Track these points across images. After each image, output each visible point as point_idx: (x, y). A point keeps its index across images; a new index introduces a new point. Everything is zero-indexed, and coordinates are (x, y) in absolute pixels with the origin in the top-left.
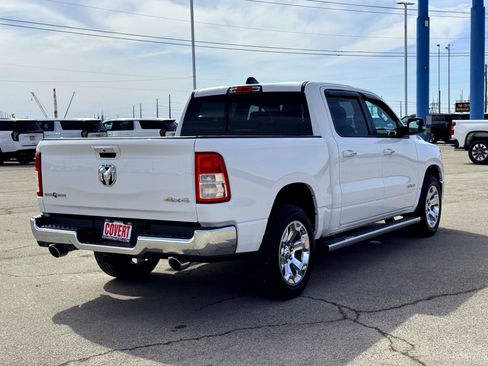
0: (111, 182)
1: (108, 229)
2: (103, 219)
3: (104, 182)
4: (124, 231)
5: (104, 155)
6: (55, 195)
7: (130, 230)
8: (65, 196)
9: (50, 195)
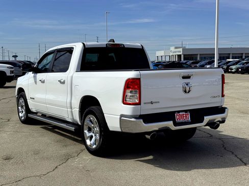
0: (189, 91)
1: (178, 117)
2: (174, 112)
3: (185, 92)
4: (186, 117)
5: (184, 78)
6: (152, 103)
7: (189, 115)
8: (159, 102)
9: (148, 103)
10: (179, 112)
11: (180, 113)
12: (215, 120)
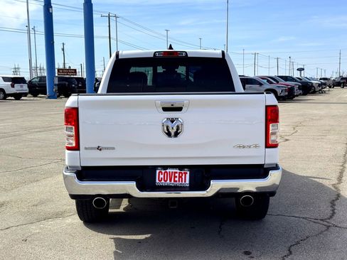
0: (177, 134)
1: (162, 176)
2: (155, 168)
3: (169, 134)
4: (180, 177)
6: (100, 149)
7: (188, 176)
8: (113, 148)
9: (92, 148)
10: (165, 167)
11: (168, 171)
12: (238, 189)
